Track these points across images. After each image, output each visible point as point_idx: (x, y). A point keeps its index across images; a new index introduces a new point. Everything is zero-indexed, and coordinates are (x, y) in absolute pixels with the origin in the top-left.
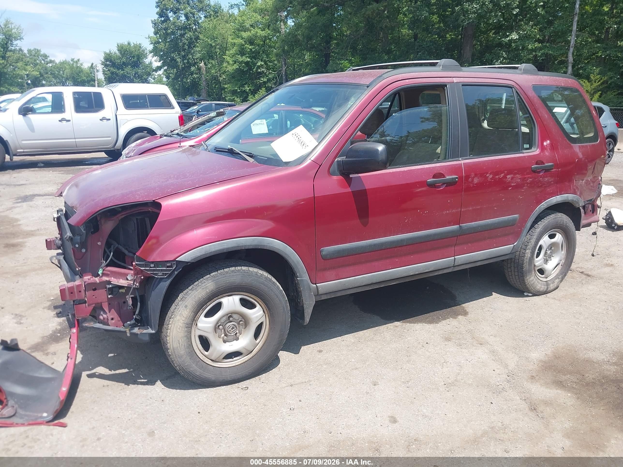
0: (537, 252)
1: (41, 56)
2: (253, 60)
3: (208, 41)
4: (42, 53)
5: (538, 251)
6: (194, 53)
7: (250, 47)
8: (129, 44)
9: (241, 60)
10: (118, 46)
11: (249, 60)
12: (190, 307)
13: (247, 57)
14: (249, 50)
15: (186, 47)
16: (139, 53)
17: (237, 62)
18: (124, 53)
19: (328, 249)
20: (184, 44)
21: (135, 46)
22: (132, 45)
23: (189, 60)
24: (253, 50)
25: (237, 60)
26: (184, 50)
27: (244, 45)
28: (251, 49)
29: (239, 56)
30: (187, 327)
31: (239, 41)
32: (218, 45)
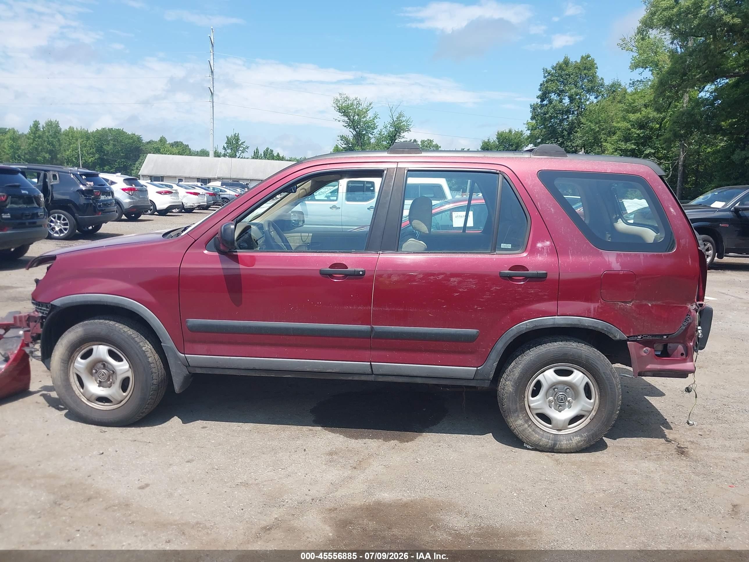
0: (533, 390)
1: (433, 146)
2: (640, 147)
3: (591, 125)
4: (434, 143)
5: (535, 388)
6: (574, 140)
7: (638, 132)
8: (510, 131)
9: (624, 147)
10: (498, 133)
11: (634, 147)
12: (64, 345)
13: (633, 143)
14: (636, 135)
15: (565, 133)
16: (520, 140)
17: (619, 150)
18: (503, 141)
19: (192, 321)
20: (564, 129)
21: (517, 133)
22: (513, 132)
23: (567, 148)
24: (641, 135)
25: (619, 147)
26: (563, 137)
27: (630, 130)
28: (639, 135)
29: (623, 143)
30: (63, 363)
31: (624, 125)
32: (603, 130)
